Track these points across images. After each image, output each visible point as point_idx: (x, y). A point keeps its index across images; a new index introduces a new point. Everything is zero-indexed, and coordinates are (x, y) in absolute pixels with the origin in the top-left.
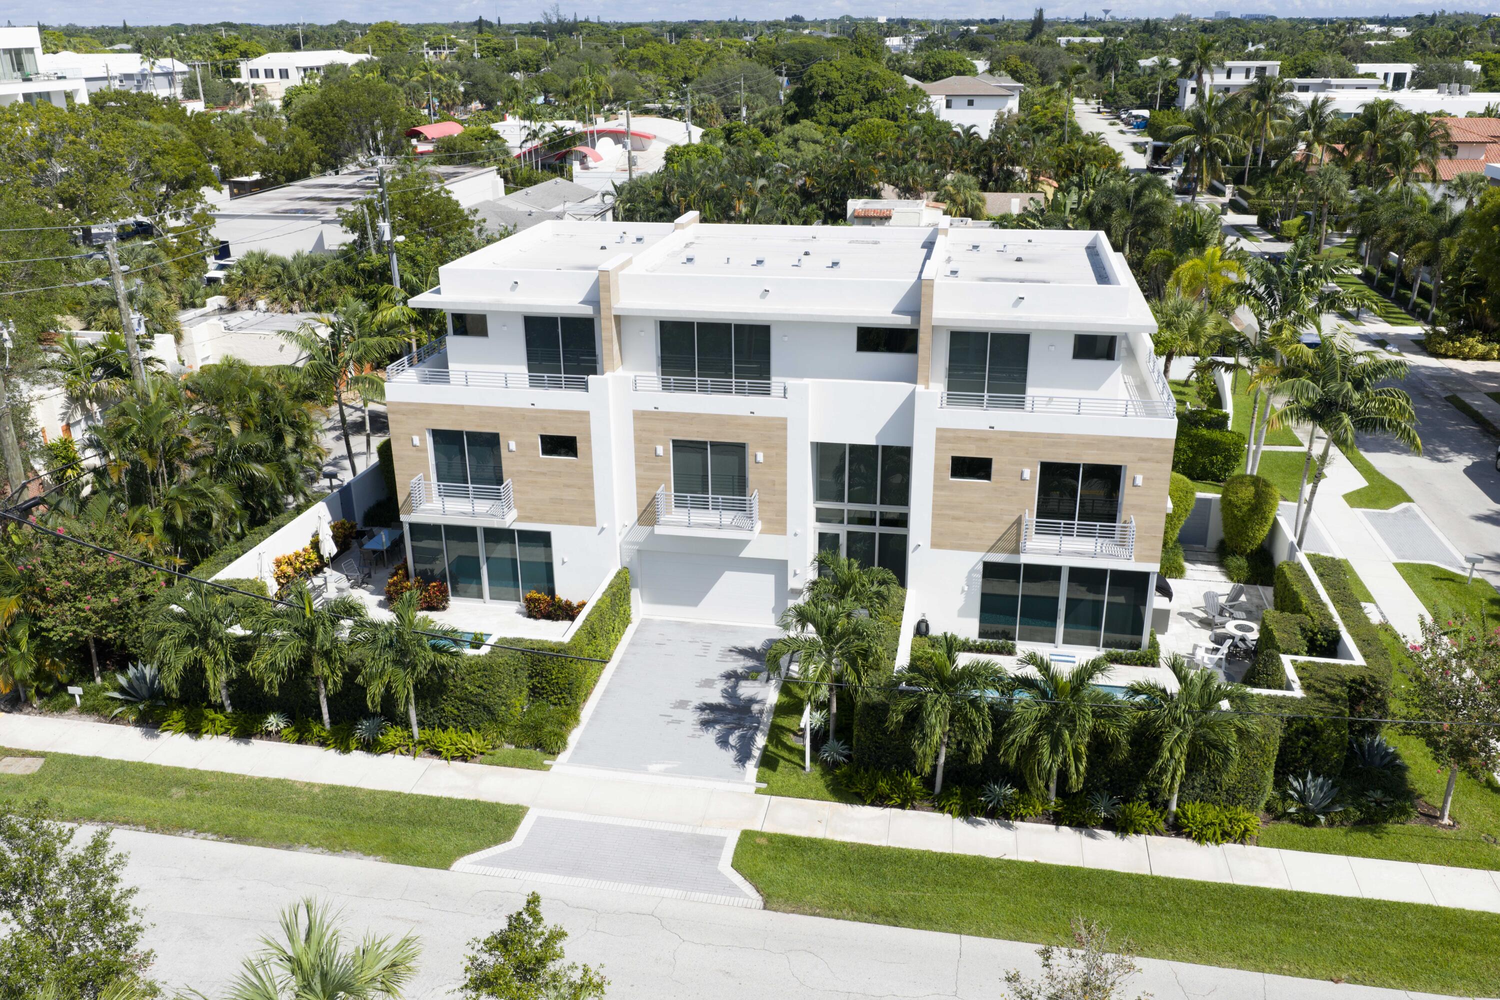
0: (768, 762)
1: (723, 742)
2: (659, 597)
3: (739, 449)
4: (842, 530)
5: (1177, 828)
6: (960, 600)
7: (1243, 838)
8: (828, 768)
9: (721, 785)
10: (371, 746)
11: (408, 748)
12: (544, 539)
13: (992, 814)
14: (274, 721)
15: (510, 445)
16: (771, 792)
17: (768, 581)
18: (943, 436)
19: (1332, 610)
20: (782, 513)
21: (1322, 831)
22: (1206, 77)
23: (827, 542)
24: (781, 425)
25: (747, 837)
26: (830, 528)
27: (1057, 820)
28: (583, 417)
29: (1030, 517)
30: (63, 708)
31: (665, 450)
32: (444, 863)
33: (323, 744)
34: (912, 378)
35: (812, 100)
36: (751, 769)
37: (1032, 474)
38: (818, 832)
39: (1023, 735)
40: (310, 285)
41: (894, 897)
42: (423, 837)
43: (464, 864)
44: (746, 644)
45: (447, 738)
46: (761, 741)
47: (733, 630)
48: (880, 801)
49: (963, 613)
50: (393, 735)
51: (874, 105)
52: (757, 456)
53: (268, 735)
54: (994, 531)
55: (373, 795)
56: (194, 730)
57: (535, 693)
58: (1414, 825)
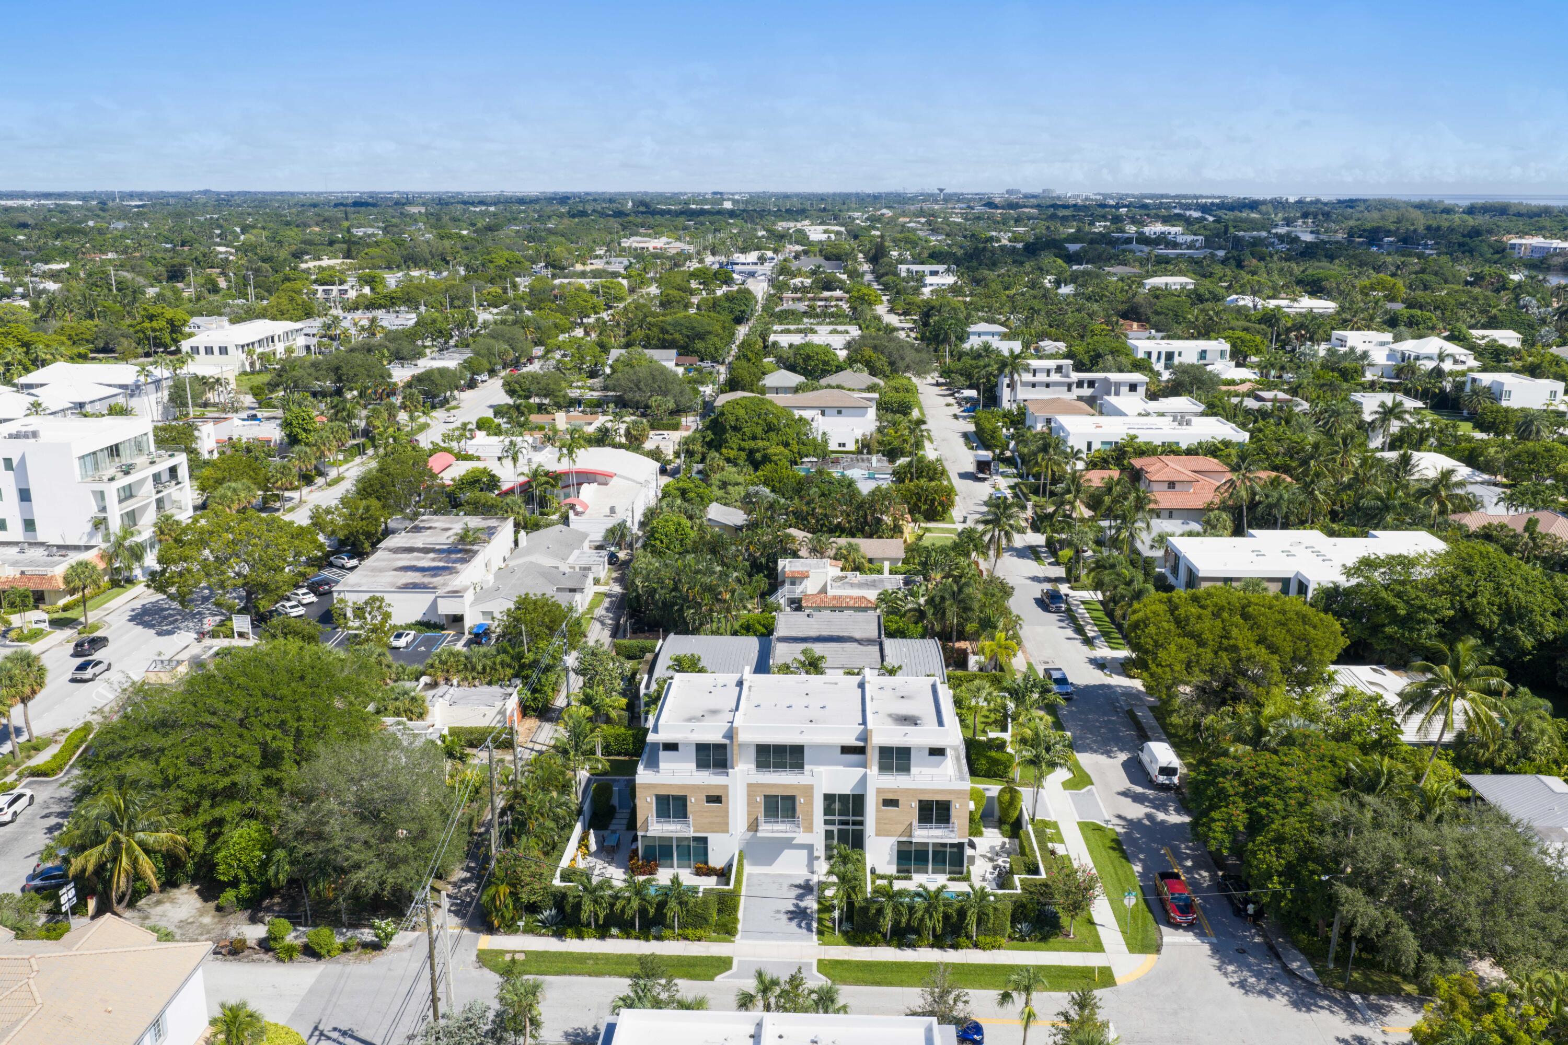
0: (820, 933)
1: (799, 926)
2: (756, 862)
3: (792, 799)
4: (835, 828)
5: (976, 946)
6: (888, 858)
7: (999, 947)
8: (844, 933)
9: (804, 943)
10: (659, 938)
11: (676, 938)
12: (705, 840)
13: (909, 946)
14: (614, 931)
15: (692, 801)
16: (825, 944)
17: (804, 853)
18: (879, 791)
19: (1038, 854)
20: (811, 823)
21: (1028, 943)
22: (1016, 377)
23: (829, 835)
24: (811, 787)
25: (820, 962)
26: (830, 827)
27: (932, 946)
28: (726, 787)
29: (915, 823)
30: (516, 931)
31: (760, 799)
32: (711, 978)
33: (637, 938)
34: (864, 765)
35: (724, 431)
36: (815, 937)
37: (915, 805)
38: (846, 958)
39: (919, 915)
40: (484, 669)
41: (878, 977)
42: (698, 970)
43: (718, 978)
44: (798, 882)
45: (690, 932)
46: (815, 925)
47: (790, 876)
48: (867, 944)
49: (889, 863)
50: (668, 932)
51: (772, 435)
52: (801, 800)
53: (612, 936)
54: (901, 828)
55: (670, 957)
56: (580, 937)
57: (720, 911)
58: (1060, 939)
